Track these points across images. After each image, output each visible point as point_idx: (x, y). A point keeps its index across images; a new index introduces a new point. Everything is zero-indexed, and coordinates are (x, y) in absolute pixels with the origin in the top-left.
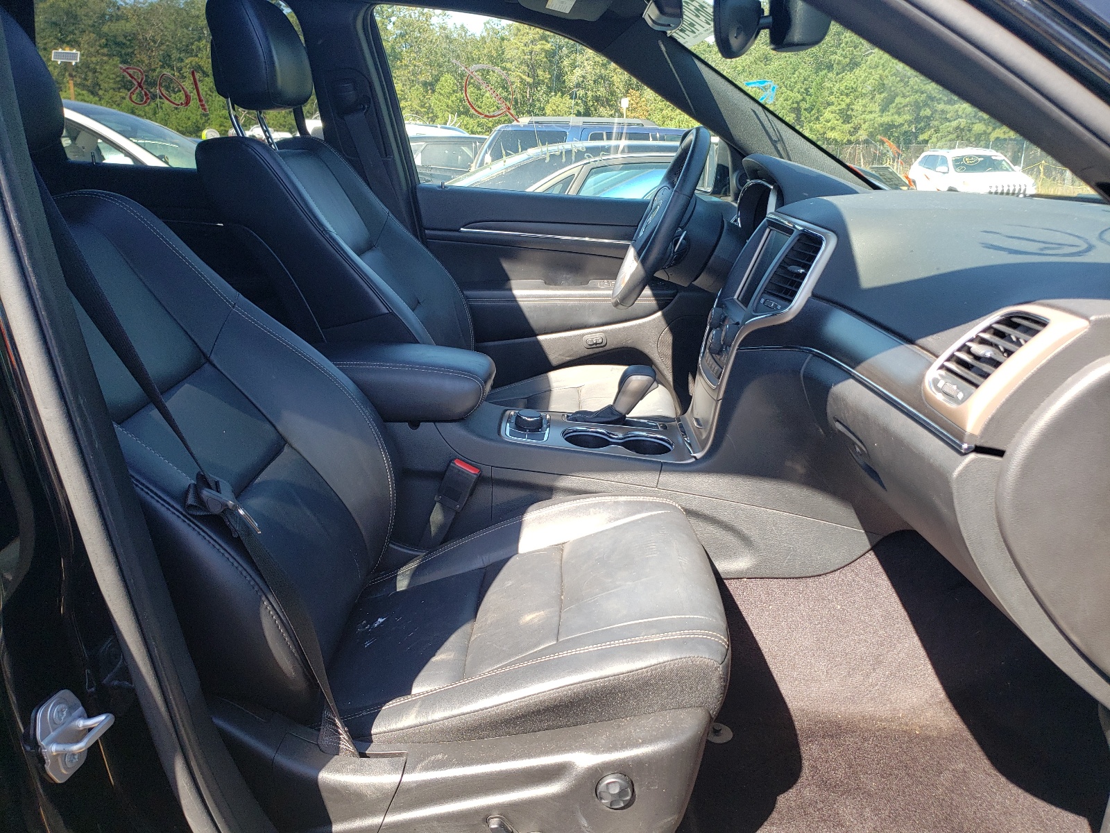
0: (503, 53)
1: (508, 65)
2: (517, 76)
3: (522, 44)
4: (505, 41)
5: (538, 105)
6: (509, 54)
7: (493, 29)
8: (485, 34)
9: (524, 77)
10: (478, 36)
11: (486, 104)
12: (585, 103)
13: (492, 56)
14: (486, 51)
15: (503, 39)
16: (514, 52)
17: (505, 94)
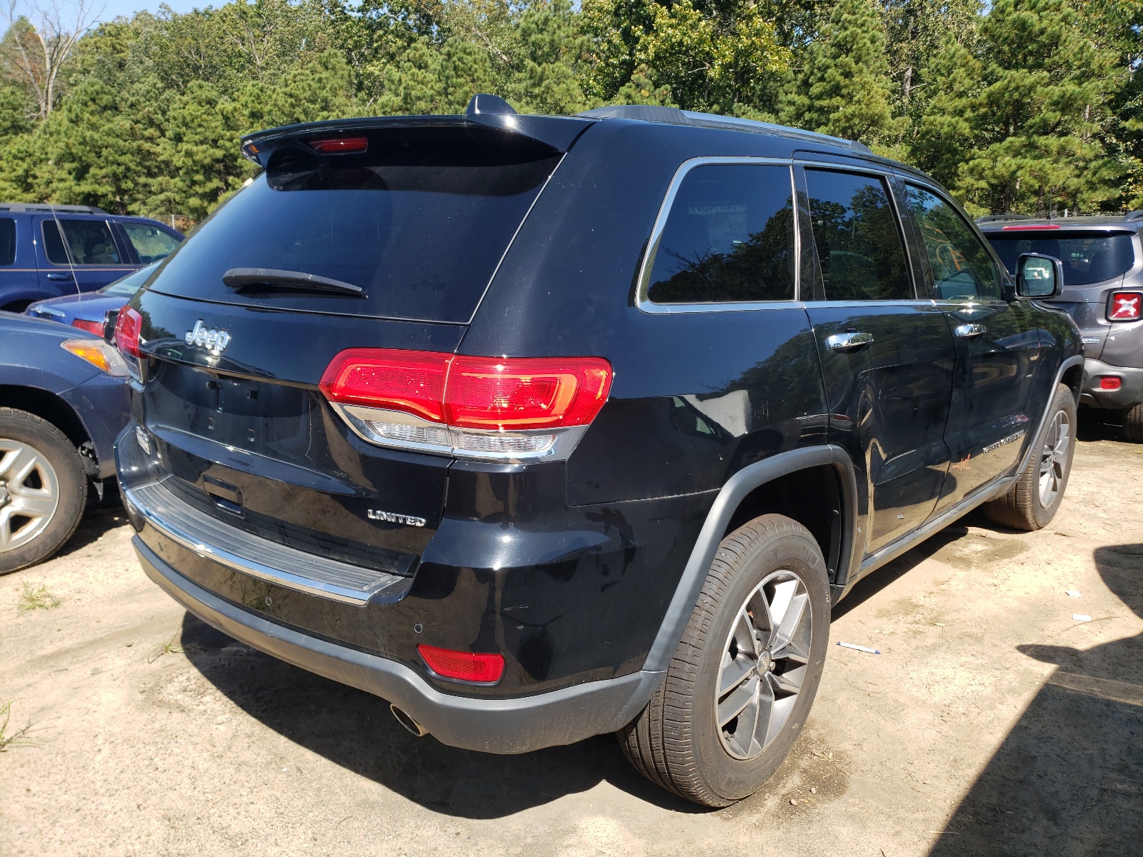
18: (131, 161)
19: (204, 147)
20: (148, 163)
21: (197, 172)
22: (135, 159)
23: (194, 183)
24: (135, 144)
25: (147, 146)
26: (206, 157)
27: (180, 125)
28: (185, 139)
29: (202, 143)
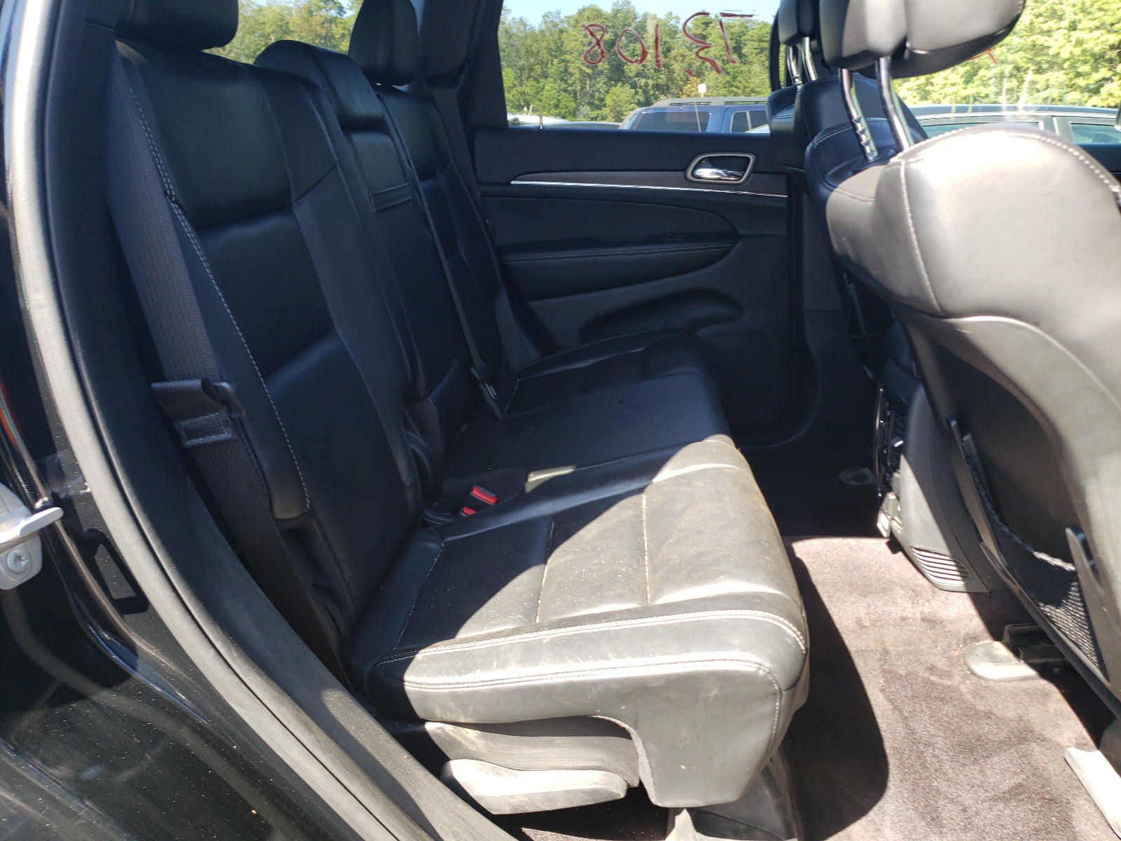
0: (562, 46)
1: (568, 57)
2: (577, 66)
3: (582, 36)
4: (564, 33)
5: (597, 94)
6: (568, 45)
7: (552, 22)
8: (543, 27)
9: (583, 68)
10: (537, 28)
11: (546, 97)
12: (645, 92)
13: (551, 49)
14: (545, 44)
15: (562, 31)
16: (572, 44)
17: (564, 86)
18: (1021, 58)
19: (1098, 33)
20: (1038, 59)
21: (1086, 62)
22: (1027, 55)
23: (1078, 75)
24: (1029, 41)
25: (1041, 40)
26: (1097, 45)
27: (1078, 11)
28: (1079, 26)
29: (1097, 28)
